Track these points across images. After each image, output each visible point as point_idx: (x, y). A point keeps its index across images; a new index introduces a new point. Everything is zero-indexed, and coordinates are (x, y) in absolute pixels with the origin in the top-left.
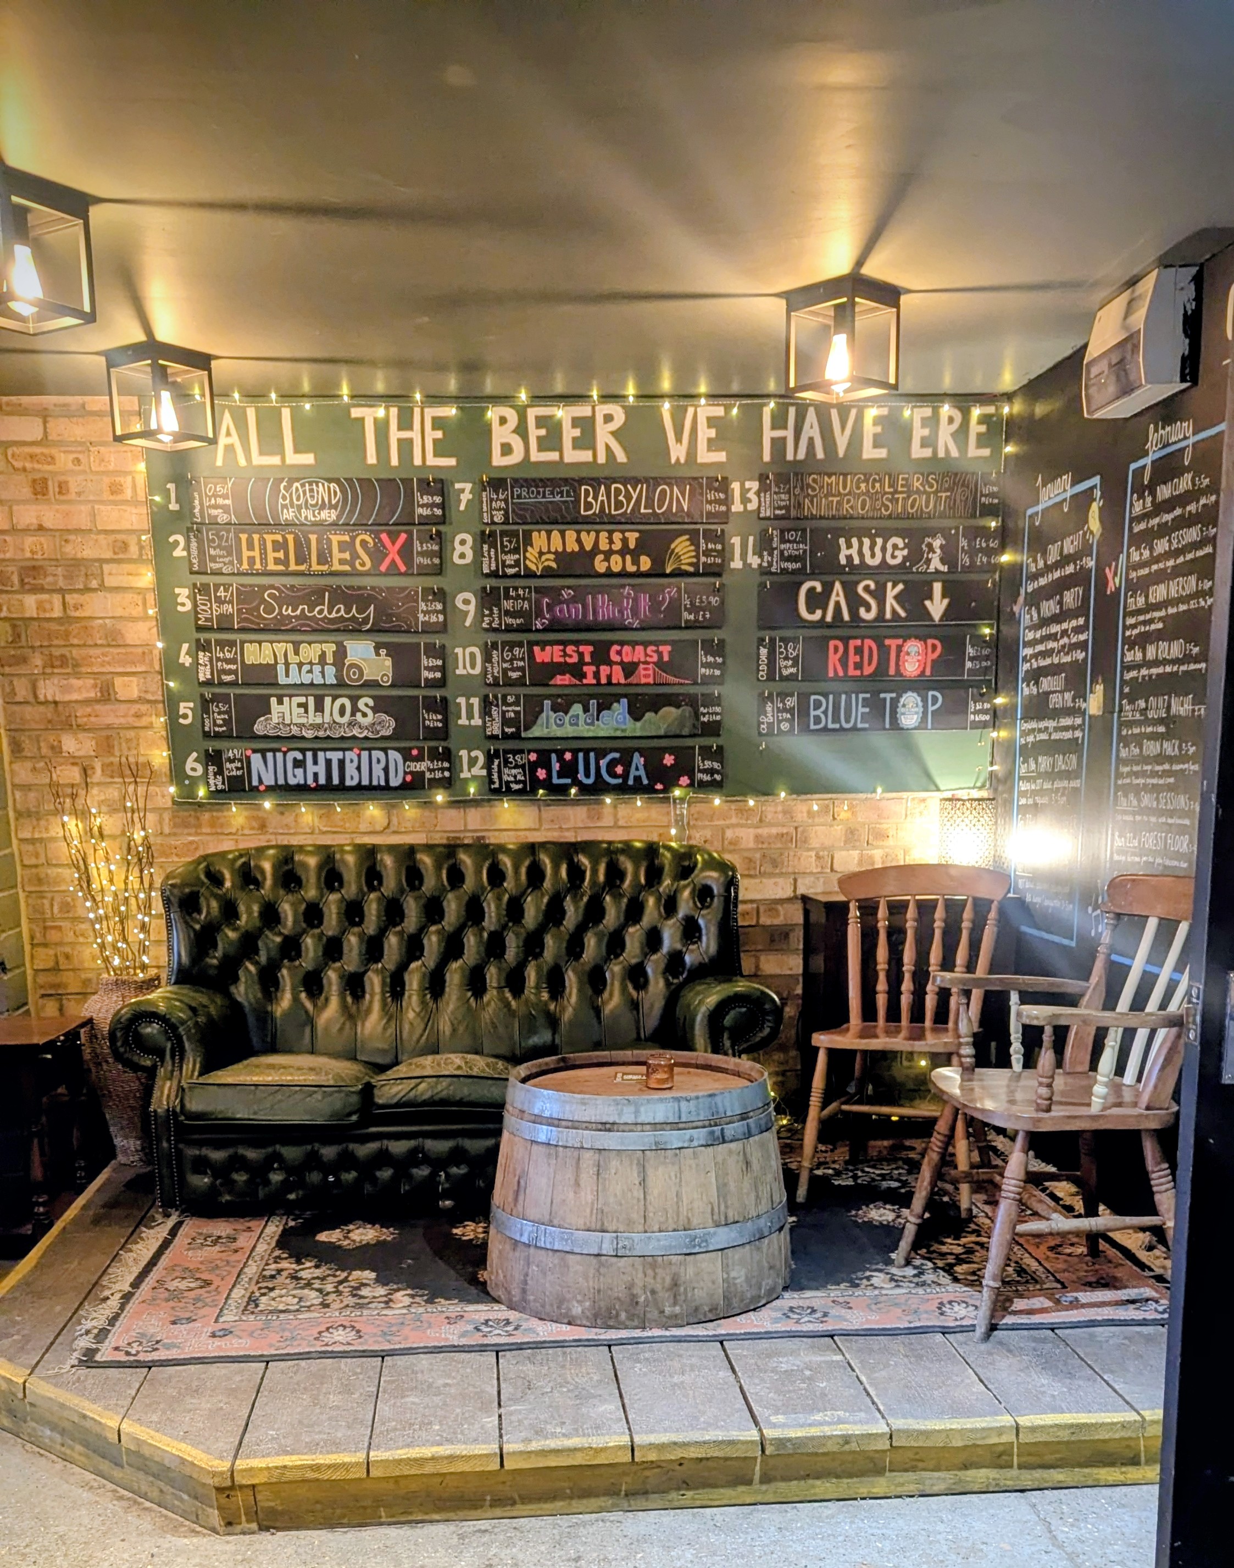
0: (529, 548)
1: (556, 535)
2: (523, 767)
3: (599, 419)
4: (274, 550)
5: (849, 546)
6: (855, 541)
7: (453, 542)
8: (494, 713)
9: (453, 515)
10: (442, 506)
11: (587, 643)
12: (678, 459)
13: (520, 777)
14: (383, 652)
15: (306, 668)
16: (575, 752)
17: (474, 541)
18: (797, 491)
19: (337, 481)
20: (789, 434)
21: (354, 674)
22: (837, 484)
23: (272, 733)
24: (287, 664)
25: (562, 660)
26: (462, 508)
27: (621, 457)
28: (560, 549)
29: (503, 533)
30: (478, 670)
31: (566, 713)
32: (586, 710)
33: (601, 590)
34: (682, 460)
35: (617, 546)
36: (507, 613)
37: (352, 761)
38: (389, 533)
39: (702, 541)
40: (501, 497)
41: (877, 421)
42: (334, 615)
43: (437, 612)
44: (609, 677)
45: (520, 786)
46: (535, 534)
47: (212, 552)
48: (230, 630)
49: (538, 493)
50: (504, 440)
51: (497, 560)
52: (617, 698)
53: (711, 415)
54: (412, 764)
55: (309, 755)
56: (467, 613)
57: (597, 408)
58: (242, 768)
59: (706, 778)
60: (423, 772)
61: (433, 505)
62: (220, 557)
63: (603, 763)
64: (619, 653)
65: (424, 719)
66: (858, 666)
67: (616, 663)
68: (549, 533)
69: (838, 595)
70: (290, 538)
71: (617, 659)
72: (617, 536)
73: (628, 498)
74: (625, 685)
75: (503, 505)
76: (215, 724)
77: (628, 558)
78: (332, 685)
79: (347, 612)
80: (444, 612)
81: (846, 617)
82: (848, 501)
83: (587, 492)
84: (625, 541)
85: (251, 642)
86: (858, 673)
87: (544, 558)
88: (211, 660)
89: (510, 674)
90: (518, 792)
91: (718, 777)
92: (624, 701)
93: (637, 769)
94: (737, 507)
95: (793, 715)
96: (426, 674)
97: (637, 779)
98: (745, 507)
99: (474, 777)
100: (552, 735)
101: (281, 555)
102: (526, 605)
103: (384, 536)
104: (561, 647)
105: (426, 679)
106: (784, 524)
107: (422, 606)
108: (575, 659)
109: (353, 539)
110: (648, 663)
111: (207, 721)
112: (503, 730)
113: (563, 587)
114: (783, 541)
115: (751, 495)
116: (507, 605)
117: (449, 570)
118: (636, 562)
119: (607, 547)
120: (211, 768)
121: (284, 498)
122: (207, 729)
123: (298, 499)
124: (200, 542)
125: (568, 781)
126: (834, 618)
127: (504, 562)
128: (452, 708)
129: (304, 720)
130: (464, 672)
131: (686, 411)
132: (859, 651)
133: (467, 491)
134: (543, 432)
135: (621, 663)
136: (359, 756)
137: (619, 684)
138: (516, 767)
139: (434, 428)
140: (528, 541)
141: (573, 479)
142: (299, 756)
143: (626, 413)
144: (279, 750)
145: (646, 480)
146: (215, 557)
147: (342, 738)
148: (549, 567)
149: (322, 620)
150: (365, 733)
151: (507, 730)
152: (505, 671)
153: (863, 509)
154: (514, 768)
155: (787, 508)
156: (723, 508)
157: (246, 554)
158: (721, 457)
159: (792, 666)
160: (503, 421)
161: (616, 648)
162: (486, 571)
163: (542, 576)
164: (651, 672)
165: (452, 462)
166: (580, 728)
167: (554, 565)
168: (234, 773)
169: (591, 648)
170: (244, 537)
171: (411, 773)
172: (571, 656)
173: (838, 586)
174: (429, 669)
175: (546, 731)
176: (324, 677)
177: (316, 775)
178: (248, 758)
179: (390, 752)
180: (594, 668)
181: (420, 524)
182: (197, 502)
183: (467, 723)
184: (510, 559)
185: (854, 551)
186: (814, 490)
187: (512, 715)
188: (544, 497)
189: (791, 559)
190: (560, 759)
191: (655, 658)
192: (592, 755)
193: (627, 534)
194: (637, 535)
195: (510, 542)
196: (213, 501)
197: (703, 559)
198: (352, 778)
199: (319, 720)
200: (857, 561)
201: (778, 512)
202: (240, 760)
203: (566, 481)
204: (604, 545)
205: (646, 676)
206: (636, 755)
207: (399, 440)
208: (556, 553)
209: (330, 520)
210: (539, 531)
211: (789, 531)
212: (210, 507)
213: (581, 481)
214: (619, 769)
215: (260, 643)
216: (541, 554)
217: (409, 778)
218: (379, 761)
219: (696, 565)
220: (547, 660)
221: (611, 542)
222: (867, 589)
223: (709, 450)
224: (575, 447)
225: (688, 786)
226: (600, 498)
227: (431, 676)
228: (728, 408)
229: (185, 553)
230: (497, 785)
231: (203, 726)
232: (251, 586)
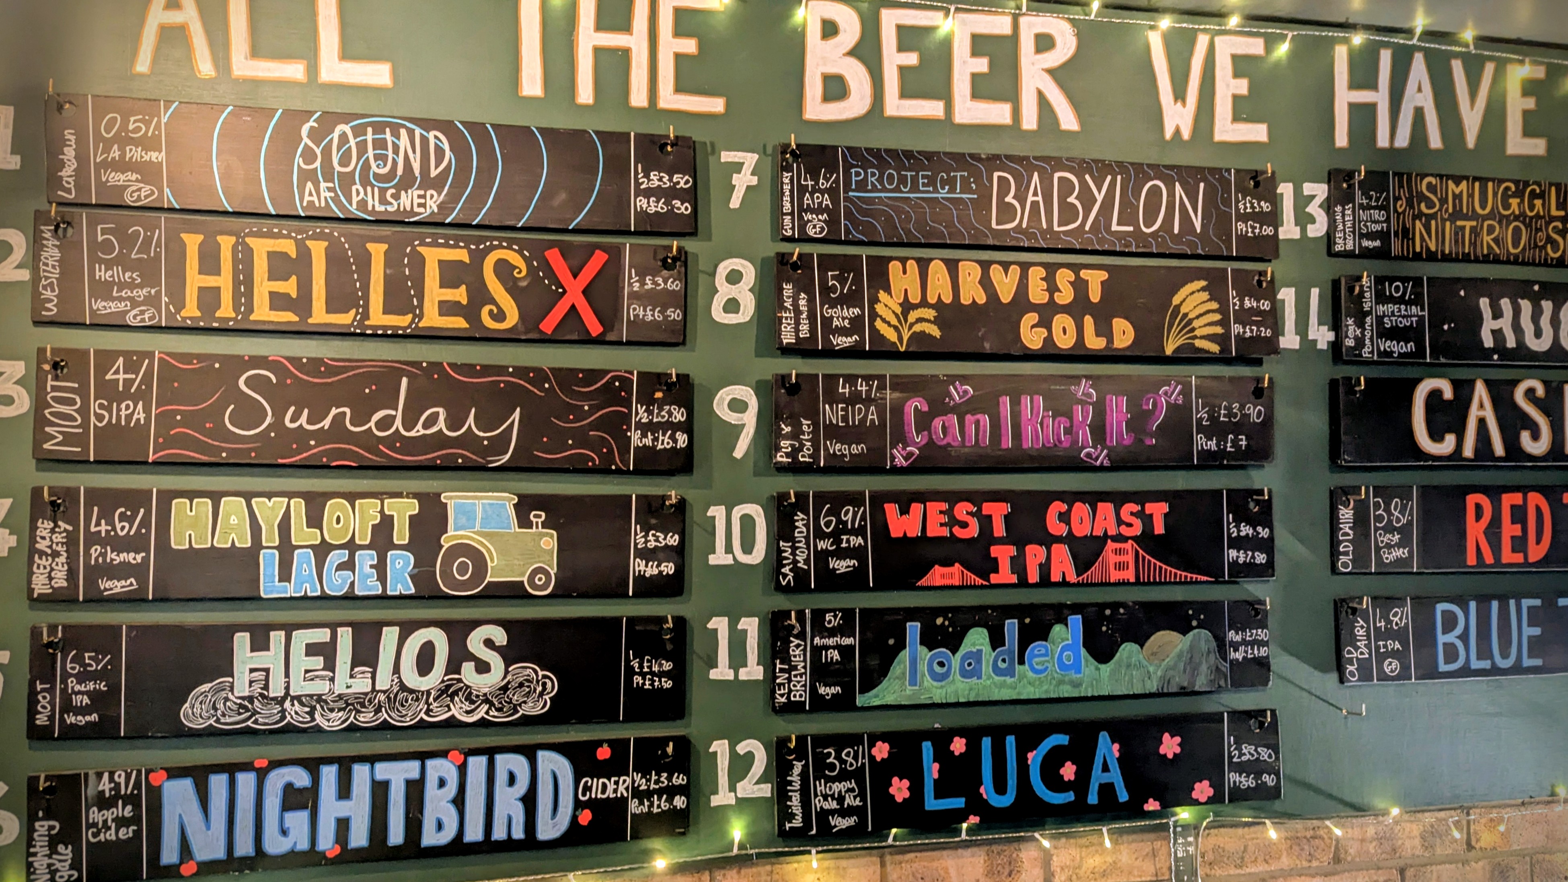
0: (882, 295)
1: (938, 271)
2: (858, 775)
3: (1027, 44)
4: (273, 276)
5: (1497, 314)
6: (1505, 304)
7: (713, 274)
8: (796, 653)
9: (715, 219)
10: (692, 195)
11: (996, 496)
12: (1177, 132)
13: (849, 801)
14: (538, 517)
15: (337, 557)
16: (973, 735)
17: (761, 277)
18: (1401, 205)
19: (446, 127)
20: (1381, 98)
21: (463, 569)
22: (1471, 196)
23: (231, 720)
24: (286, 549)
25: (945, 532)
26: (735, 202)
27: (1068, 120)
28: (948, 299)
29: (827, 262)
30: (758, 555)
31: (954, 651)
32: (997, 640)
33: (1033, 385)
34: (1186, 135)
35: (1065, 296)
36: (834, 432)
37: (442, 783)
38: (565, 250)
39: (1232, 293)
40: (823, 184)
41: (1530, 88)
42: (419, 430)
43: (675, 427)
44: (1045, 569)
45: (850, 821)
46: (894, 267)
47: (102, 274)
48: (139, 464)
49: (903, 180)
50: (832, 69)
51: (812, 317)
52: (1060, 613)
53: (1240, 51)
54: (596, 784)
55: (329, 774)
56: (737, 430)
57: (1023, 20)
58: (136, 820)
59: (1246, 782)
60: (623, 801)
61: (672, 193)
62: (122, 286)
63: (1035, 758)
64: (1065, 517)
65: (630, 672)
66: (1520, 544)
67: (1059, 540)
68: (923, 265)
69: (1481, 406)
70: (318, 249)
71: (1062, 530)
72: (1064, 277)
73: (1087, 200)
74: (1078, 585)
75: (827, 201)
76: (68, 707)
77: (1088, 320)
78: (401, 597)
79: (453, 425)
80: (687, 427)
81: (1499, 449)
82: (1491, 230)
83: (1004, 184)
84: (1080, 286)
85: (192, 495)
86: (1519, 558)
87: (913, 316)
88: (71, 542)
89: (834, 563)
90: (848, 835)
91: (1269, 780)
92: (1076, 620)
93: (1106, 768)
94: (1289, 231)
95: (1405, 643)
96: (639, 566)
97: (1107, 790)
98: (1304, 230)
99: (742, 802)
100: (923, 699)
101: (290, 287)
102: (873, 416)
103: (553, 256)
104: (945, 506)
105: (640, 578)
106: (1383, 267)
107: (641, 414)
108: (973, 530)
109: (478, 257)
110: (1125, 539)
111: (43, 700)
112: (814, 691)
113: (952, 379)
114: (1381, 298)
115: (1314, 209)
116: (832, 414)
117: (700, 335)
118: (1104, 329)
119: (1044, 298)
120: (42, 827)
121: (308, 155)
122: (41, 720)
123: (345, 160)
124: (69, 248)
125: (959, 803)
126: (1477, 451)
127: (827, 322)
128: (697, 644)
129: (320, 687)
130: (728, 560)
131: (1193, 42)
132: (1519, 515)
133: (747, 169)
134: (911, 59)
135: (1070, 539)
136: (462, 769)
137: (1064, 583)
138: (844, 776)
139: (679, 32)
140: (881, 280)
141: (975, 157)
142: (300, 778)
143: (1078, 35)
144: (246, 767)
145: (1121, 167)
146: (109, 285)
147: (422, 725)
148: (921, 336)
149: (390, 442)
150: (480, 713)
151: (822, 690)
152: (822, 557)
153: (1516, 244)
154: (839, 779)
155: (1383, 236)
156: (1268, 231)
157: (195, 280)
158: (1258, 133)
159: (1399, 545)
160: (830, 29)
161: (1057, 507)
162: (788, 338)
163: (908, 356)
164: (1130, 558)
165: (716, 105)
166: (985, 681)
167: (935, 331)
168: (111, 835)
169: (1006, 508)
170: (192, 242)
171: (592, 804)
172: (964, 525)
173: (1480, 390)
174: (647, 555)
175: (909, 690)
176: (382, 578)
177: (343, 825)
178: (155, 795)
179: (541, 755)
180: (1013, 550)
181: (637, 233)
182: (69, 153)
183: (730, 675)
184: (841, 316)
185: (1505, 324)
186: (1431, 205)
187: (835, 655)
188: (915, 189)
189: (1395, 334)
190: (942, 754)
191: (1137, 529)
192: (1011, 741)
193: (1084, 274)
194: (1104, 275)
195: (842, 280)
196: (115, 153)
197: (1236, 329)
198: (440, 826)
199: (362, 685)
200: (1511, 343)
201: (1366, 243)
202: (133, 800)
203: (960, 159)
204: (1037, 293)
205: (1120, 566)
206: (1104, 738)
207: (598, 51)
208: (939, 306)
209: (424, 214)
210: (903, 261)
211: (1392, 280)
212: (106, 165)
213: (995, 161)
214: (1068, 771)
215: (216, 497)
216: (907, 307)
217: (585, 817)
218: (512, 780)
219: (1222, 340)
220: (915, 531)
221: (1052, 288)
222: (1530, 393)
223: (1236, 118)
224: (977, 94)
225: (1210, 801)
226: (1030, 198)
227: (651, 570)
228: (1271, 42)
229: (25, 275)
230: (797, 822)
231: (32, 712)
232: (200, 357)
